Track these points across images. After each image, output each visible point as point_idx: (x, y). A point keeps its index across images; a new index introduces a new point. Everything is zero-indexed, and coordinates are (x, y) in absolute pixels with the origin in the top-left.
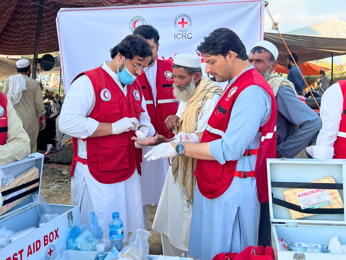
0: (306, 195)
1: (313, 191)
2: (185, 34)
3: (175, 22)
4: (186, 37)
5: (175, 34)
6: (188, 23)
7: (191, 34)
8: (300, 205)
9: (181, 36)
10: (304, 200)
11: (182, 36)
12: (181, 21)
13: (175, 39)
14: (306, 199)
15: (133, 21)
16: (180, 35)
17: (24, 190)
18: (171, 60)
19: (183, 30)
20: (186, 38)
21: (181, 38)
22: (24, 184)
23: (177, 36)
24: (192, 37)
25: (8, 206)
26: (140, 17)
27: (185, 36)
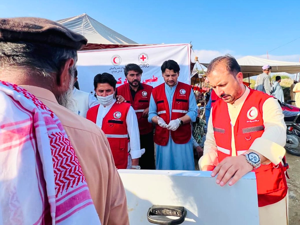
3: (139, 58)
4: (145, 66)
6: (146, 58)
7: (149, 64)
11: (143, 66)
12: (142, 57)
19: (143, 62)
21: (143, 67)
24: (149, 66)
26: (118, 55)
27: (144, 66)
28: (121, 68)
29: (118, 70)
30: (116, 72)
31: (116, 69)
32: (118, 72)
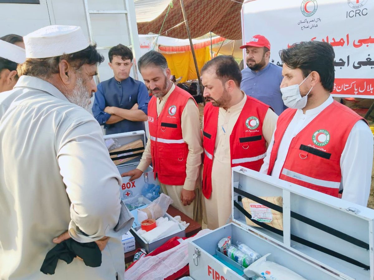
0: (256, 207)
1: (261, 206)
2: (359, 10)
4: (361, 13)
5: (347, 12)
7: (367, 9)
8: (252, 215)
9: (354, 14)
10: (254, 211)
11: (356, 13)
13: (347, 17)
14: (256, 211)
15: (304, 3)
16: (354, 12)
17: (132, 153)
18: (342, 41)
19: (357, 6)
20: (360, 15)
21: (354, 16)
22: (130, 150)
23: (349, 13)
24: (367, 13)
25: (120, 161)
27: (358, 13)
28: (316, 20)
29: (310, 25)
30: (308, 27)
31: (307, 22)
32: (311, 26)
